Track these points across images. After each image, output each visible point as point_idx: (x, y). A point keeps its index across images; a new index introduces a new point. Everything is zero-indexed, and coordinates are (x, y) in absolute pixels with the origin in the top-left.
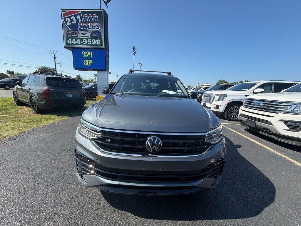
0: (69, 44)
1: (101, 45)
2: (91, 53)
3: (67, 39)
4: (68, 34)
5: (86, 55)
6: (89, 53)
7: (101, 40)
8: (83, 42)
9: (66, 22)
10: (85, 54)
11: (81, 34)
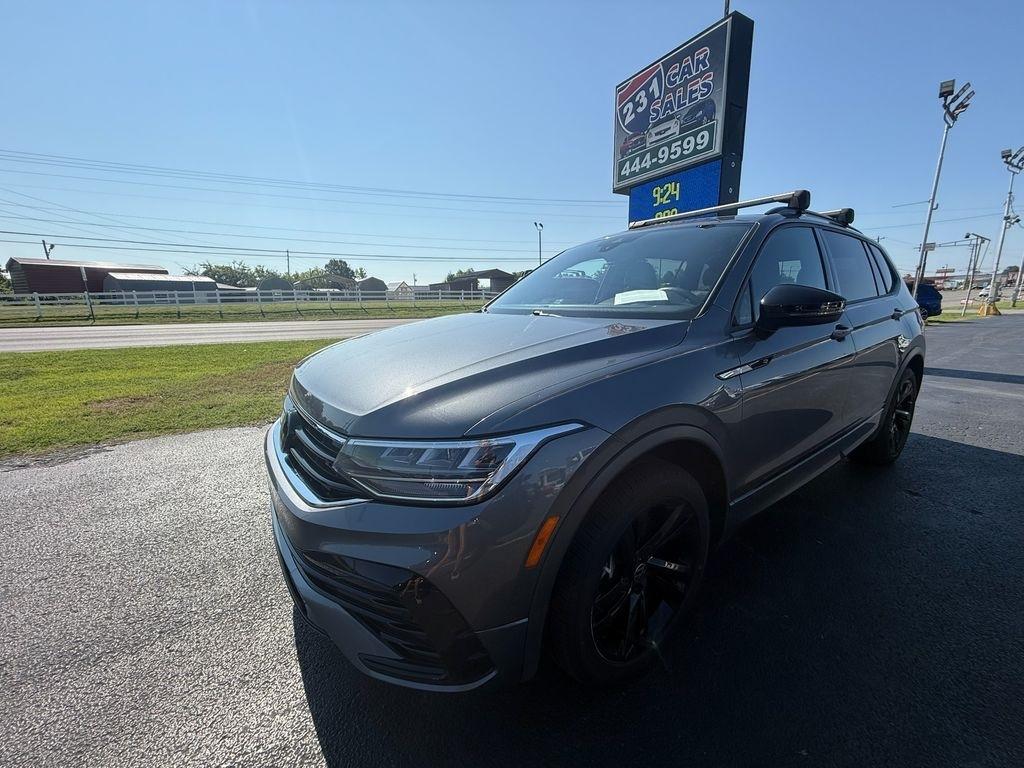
0: (625, 177)
1: (710, 146)
2: (678, 185)
3: (621, 166)
4: (623, 152)
5: (662, 196)
6: (670, 187)
7: (711, 130)
8: (659, 159)
9: (624, 117)
10: (658, 196)
11: (656, 134)
